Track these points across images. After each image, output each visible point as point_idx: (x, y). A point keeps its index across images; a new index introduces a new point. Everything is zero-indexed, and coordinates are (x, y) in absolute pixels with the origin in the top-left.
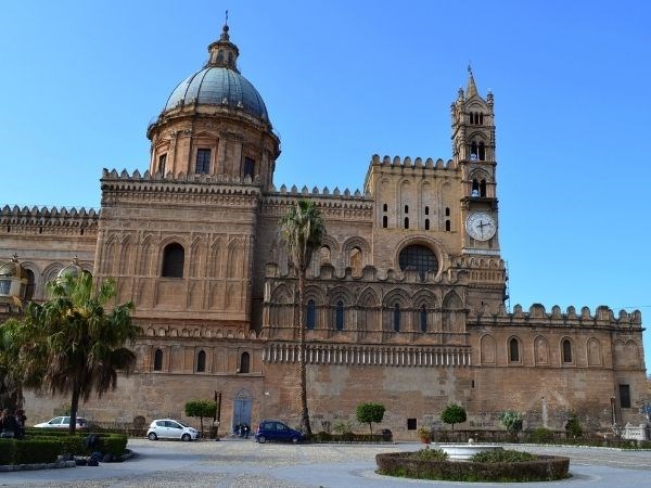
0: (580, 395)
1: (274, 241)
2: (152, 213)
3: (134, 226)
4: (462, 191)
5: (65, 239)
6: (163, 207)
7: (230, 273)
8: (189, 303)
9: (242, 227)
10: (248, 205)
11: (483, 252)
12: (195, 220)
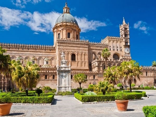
0: (149, 81)
1: (91, 53)
2: (68, 48)
3: (65, 50)
4: (124, 44)
5: (41, 52)
6: (70, 46)
7: (85, 60)
8: (78, 66)
9: (86, 51)
10: (87, 46)
11: (128, 56)
12: (77, 49)
